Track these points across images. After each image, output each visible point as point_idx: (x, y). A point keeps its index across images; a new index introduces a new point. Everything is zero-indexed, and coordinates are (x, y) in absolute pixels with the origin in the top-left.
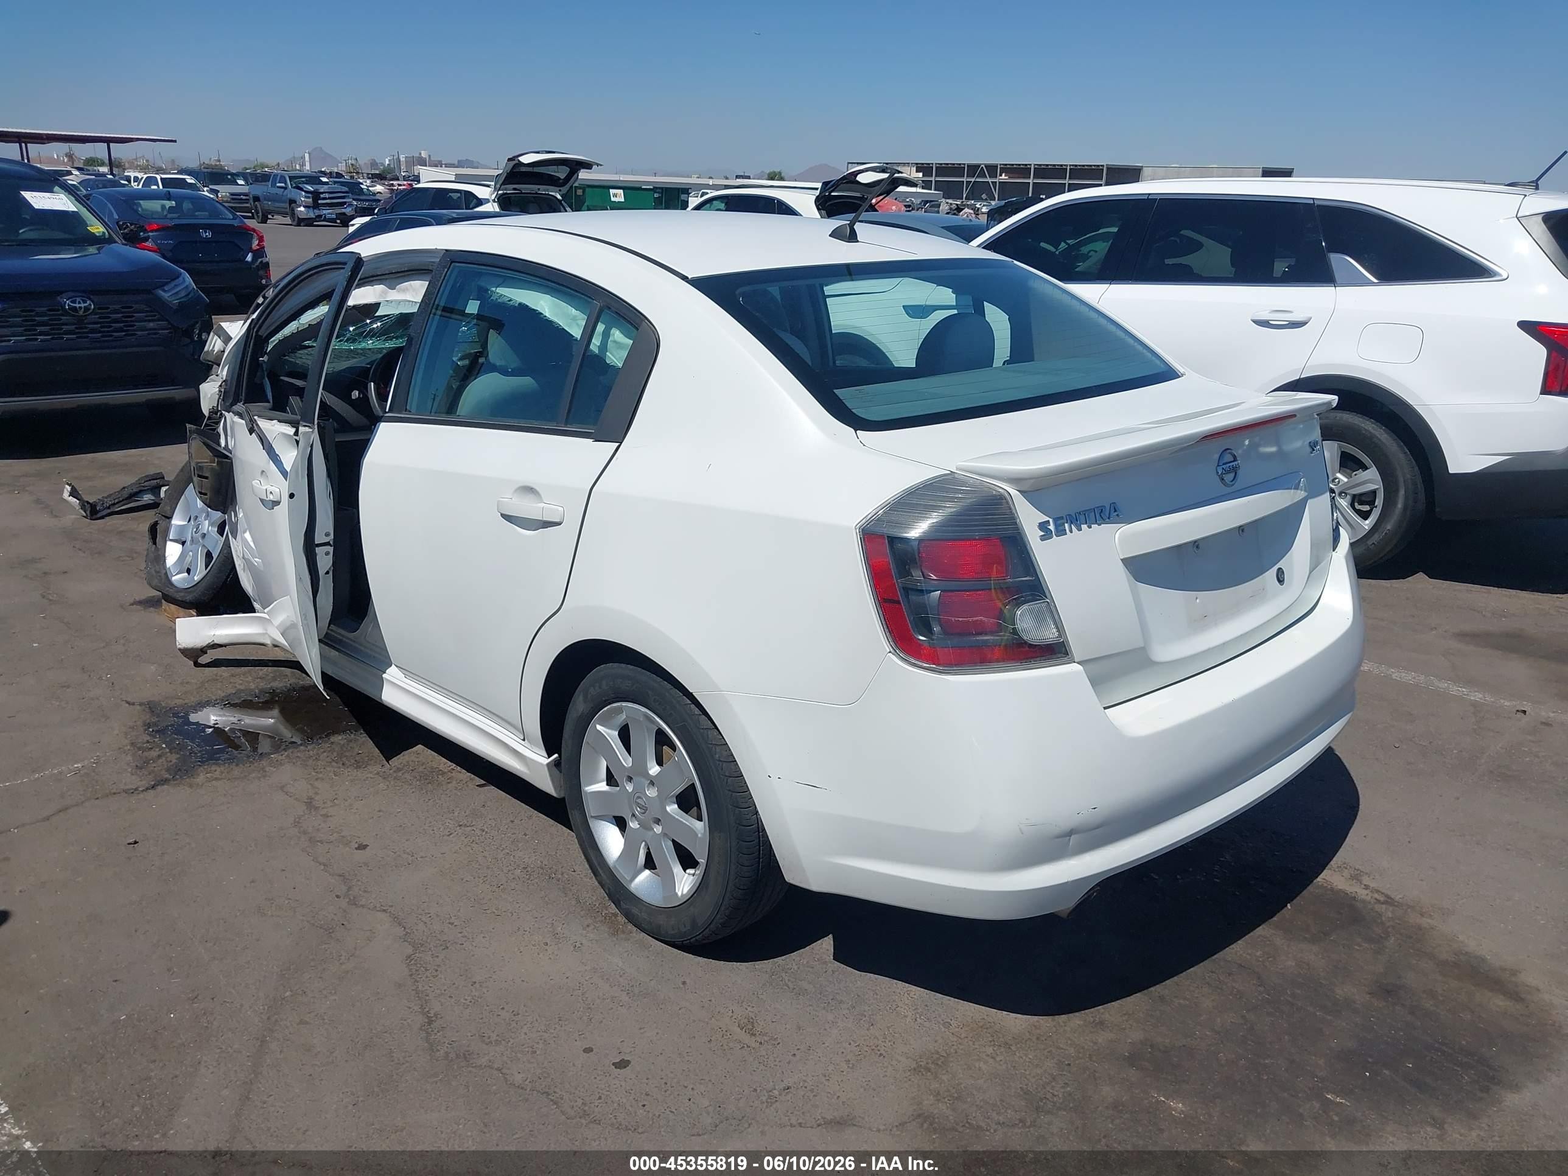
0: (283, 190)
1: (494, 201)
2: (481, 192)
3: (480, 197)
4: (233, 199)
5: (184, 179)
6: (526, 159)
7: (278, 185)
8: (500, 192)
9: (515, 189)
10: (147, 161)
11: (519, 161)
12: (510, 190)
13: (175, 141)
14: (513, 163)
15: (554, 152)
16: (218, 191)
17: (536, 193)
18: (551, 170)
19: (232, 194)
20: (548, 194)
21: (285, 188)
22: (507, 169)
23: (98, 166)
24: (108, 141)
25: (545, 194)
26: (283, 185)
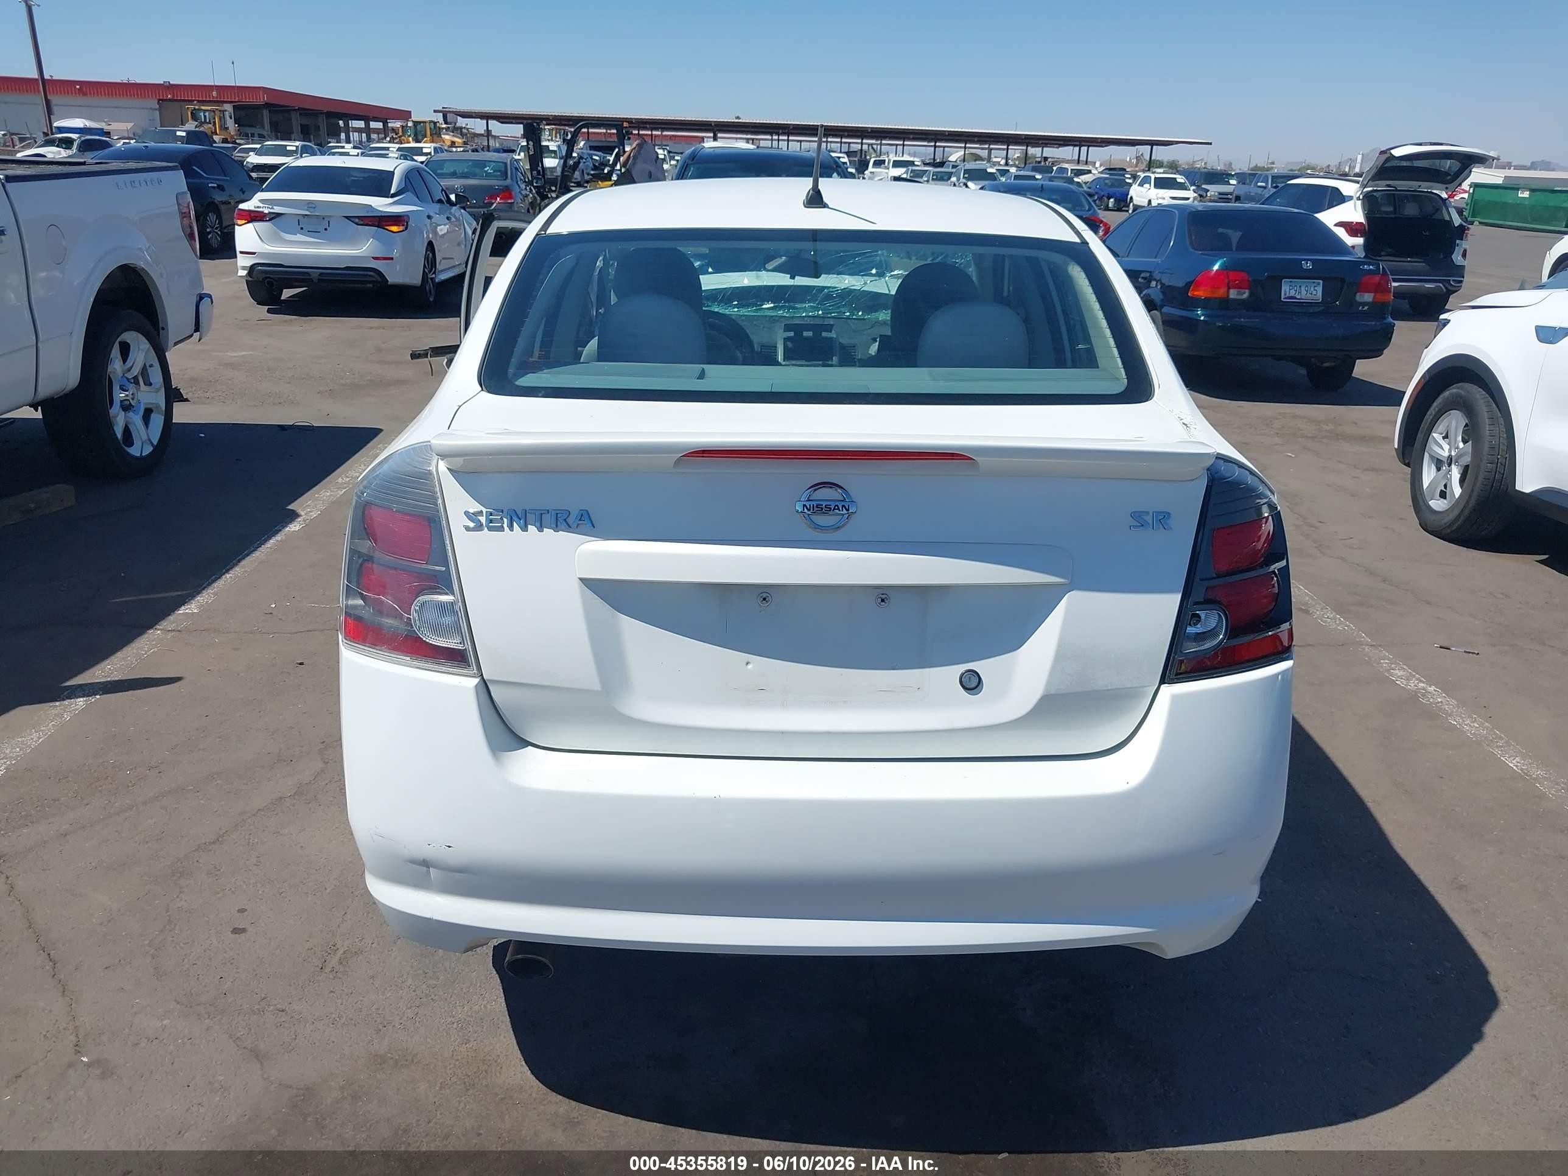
0: (1262, 189)
1: (1358, 199)
2: (1348, 188)
3: (1344, 194)
4: (1220, 198)
5: (1175, 178)
6: (1397, 153)
7: (1259, 184)
8: (1366, 190)
9: (1389, 186)
10: (1205, 163)
11: (1391, 154)
12: (1382, 186)
13: (1211, 144)
14: (1385, 156)
15: (1441, 144)
16: (1208, 191)
17: (1415, 191)
18: (1437, 164)
19: (1220, 194)
20: (1431, 192)
21: (1265, 188)
22: (1377, 163)
23: (1156, 168)
24: (1152, 143)
25: (1427, 192)
26: (1263, 184)
